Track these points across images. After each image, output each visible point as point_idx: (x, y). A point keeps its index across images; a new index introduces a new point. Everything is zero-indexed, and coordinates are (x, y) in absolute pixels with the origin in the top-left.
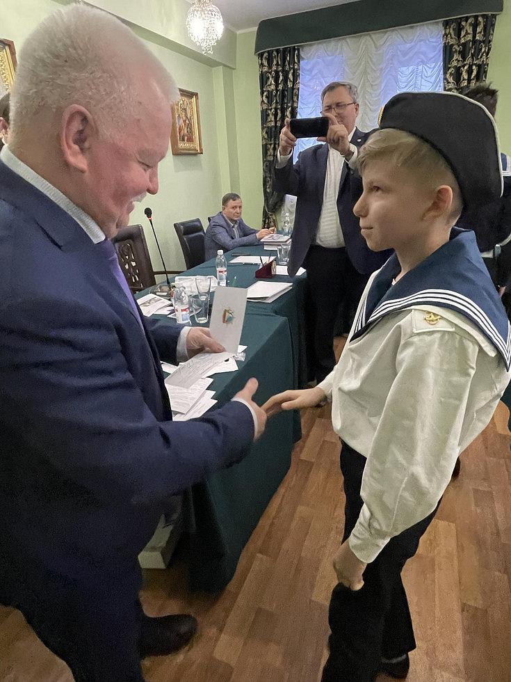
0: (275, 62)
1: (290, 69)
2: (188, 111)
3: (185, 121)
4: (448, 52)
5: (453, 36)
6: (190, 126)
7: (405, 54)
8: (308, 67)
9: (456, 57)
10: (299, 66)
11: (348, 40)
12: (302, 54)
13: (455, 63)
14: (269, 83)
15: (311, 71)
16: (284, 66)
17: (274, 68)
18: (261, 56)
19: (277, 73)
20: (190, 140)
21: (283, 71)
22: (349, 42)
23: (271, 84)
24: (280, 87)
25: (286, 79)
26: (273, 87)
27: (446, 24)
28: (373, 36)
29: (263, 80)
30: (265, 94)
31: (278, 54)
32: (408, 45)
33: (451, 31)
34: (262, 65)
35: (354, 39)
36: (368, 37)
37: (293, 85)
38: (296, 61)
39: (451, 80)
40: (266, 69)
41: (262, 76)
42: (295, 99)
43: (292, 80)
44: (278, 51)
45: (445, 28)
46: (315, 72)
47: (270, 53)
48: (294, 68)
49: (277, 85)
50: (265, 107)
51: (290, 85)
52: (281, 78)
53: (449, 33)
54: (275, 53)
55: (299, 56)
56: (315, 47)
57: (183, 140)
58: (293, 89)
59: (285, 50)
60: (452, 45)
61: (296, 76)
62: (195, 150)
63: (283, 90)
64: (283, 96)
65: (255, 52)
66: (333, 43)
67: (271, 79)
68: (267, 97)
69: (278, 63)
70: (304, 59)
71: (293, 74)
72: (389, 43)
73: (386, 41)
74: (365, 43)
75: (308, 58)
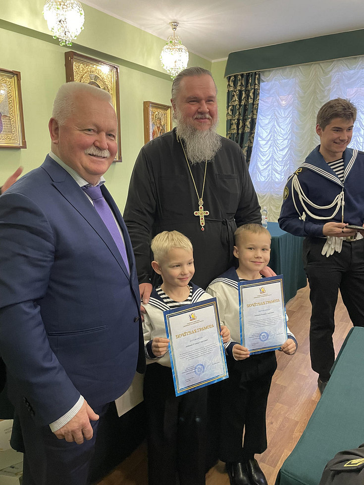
0: (239, 84)
1: (252, 89)
2: (163, 120)
7: (349, 78)
8: (267, 88)
10: (259, 87)
11: (300, 67)
12: (262, 78)
14: (234, 99)
15: (269, 90)
16: (247, 86)
17: (239, 88)
18: (229, 78)
19: (241, 92)
21: (246, 91)
22: (301, 69)
23: (236, 100)
24: (243, 103)
25: (248, 96)
26: (237, 103)
28: (322, 65)
29: (230, 96)
30: (230, 108)
31: (242, 78)
32: (352, 72)
34: (229, 85)
35: (306, 66)
36: (317, 65)
37: (254, 101)
38: (257, 83)
41: (229, 93)
42: (255, 112)
43: (252, 97)
44: (242, 75)
46: (271, 92)
47: (235, 77)
48: (255, 89)
49: (240, 101)
50: (229, 118)
51: (251, 101)
52: (244, 96)
54: (239, 77)
55: (259, 80)
56: (273, 72)
58: (253, 104)
59: (248, 75)
61: (256, 94)
63: (245, 105)
64: (245, 110)
65: (225, 76)
66: (288, 69)
67: (235, 96)
68: (232, 110)
69: (242, 85)
70: (263, 81)
71: (254, 93)
72: (334, 71)
73: (332, 70)
74: (314, 70)
75: (268, 81)
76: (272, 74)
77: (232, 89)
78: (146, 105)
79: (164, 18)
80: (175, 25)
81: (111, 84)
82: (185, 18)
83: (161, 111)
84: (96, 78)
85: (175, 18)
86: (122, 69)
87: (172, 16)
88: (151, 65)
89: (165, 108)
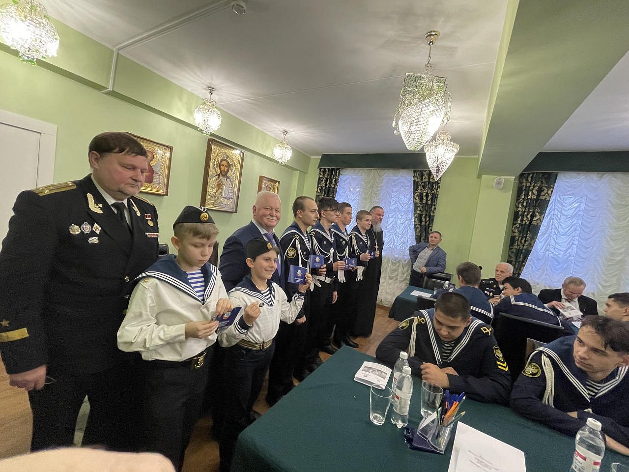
0: (326, 174)
1: (334, 178)
4: (416, 185)
5: (419, 178)
7: (394, 182)
8: (343, 179)
9: (420, 188)
10: (339, 178)
11: (365, 170)
12: (341, 172)
13: (420, 191)
14: (322, 183)
15: (345, 180)
16: (331, 176)
17: (326, 176)
18: (320, 169)
19: (327, 179)
21: (330, 179)
24: (327, 186)
25: (331, 182)
26: (324, 185)
27: (415, 171)
28: (378, 171)
29: (320, 180)
30: (319, 188)
32: (396, 178)
33: (418, 175)
34: (320, 173)
35: (369, 170)
36: (375, 170)
37: (334, 186)
38: (337, 175)
39: (417, 198)
41: (319, 178)
42: (334, 193)
43: (334, 183)
44: (329, 169)
45: (414, 174)
46: (346, 182)
47: (325, 169)
48: (336, 179)
49: (326, 184)
51: (332, 186)
52: (328, 182)
53: (416, 176)
54: (327, 170)
55: (339, 173)
58: (334, 188)
59: (332, 170)
60: (418, 182)
61: (336, 182)
63: (329, 188)
64: (329, 190)
65: (318, 167)
66: (357, 170)
67: (324, 181)
68: (320, 190)
69: (328, 175)
70: (342, 175)
71: (335, 181)
72: (386, 175)
73: (384, 174)
74: (374, 172)
75: (344, 175)
76: (348, 170)
77: (321, 176)
78: (261, 178)
79: (279, 127)
80: (286, 133)
81: (237, 163)
82: (292, 130)
83: (272, 184)
84: (228, 157)
85: (286, 129)
86: (246, 153)
87: (283, 127)
88: (268, 154)
89: (275, 182)
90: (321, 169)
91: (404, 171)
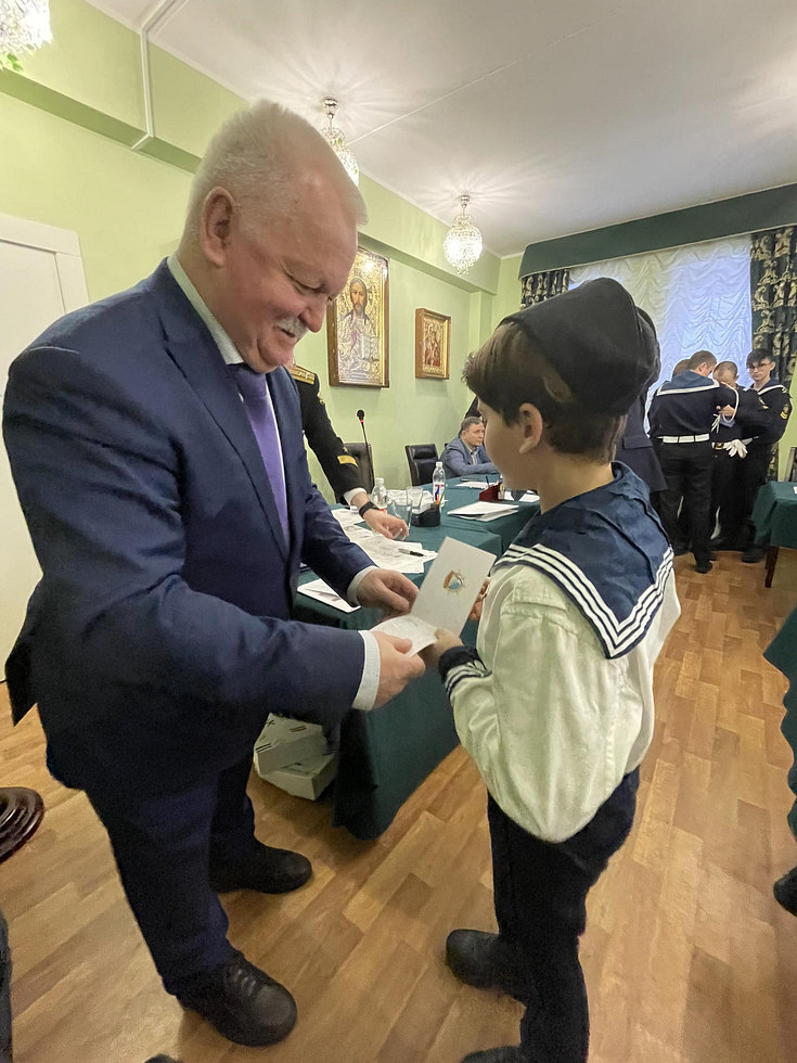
0: (540, 286)
2: (438, 334)
3: (433, 345)
4: (757, 269)
5: (764, 250)
6: (438, 350)
7: (698, 273)
9: (767, 273)
12: (572, 277)
13: (767, 281)
16: (550, 289)
17: (539, 292)
19: (541, 296)
20: (437, 364)
27: (755, 237)
28: (660, 255)
31: (544, 278)
32: (704, 263)
33: (762, 245)
34: (525, 289)
35: (636, 260)
36: (652, 257)
38: (564, 284)
40: (529, 294)
41: (525, 299)
44: (544, 275)
45: (754, 243)
47: (535, 277)
53: (759, 247)
54: (541, 277)
55: (568, 279)
56: (587, 270)
57: (429, 363)
59: (553, 274)
60: (763, 261)
62: (441, 374)
65: (520, 276)
66: (610, 264)
69: (542, 289)
70: (574, 281)
72: (676, 263)
73: (673, 261)
74: (649, 262)
76: (586, 272)
78: (420, 314)
79: (452, 189)
80: (465, 199)
82: (479, 189)
85: (466, 189)
87: (462, 186)
90: (527, 278)
91: (726, 244)
